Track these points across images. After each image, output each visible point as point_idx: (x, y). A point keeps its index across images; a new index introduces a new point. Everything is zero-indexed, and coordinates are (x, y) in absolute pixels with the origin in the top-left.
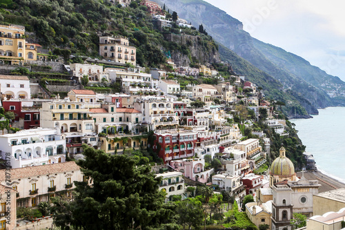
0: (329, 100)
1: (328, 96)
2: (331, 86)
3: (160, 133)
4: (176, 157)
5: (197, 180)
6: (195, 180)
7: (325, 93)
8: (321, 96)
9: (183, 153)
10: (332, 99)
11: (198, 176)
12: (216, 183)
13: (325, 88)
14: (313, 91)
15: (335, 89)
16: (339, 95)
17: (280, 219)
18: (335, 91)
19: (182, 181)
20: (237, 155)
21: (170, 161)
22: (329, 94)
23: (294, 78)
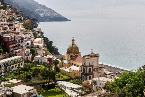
0: (40, 18)
1: (40, 16)
2: (41, 10)
3: (5, 36)
4: (14, 49)
5: (27, 60)
6: (26, 60)
7: (38, 14)
8: (37, 16)
9: (16, 46)
10: (42, 18)
11: (27, 58)
12: (37, 60)
13: (38, 11)
14: (32, 13)
15: (44, 12)
16: (46, 15)
17: (88, 72)
18: (43, 13)
19: (23, 61)
20: (41, 46)
21: (12, 51)
22: (40, 15)
23: (21, 6)
